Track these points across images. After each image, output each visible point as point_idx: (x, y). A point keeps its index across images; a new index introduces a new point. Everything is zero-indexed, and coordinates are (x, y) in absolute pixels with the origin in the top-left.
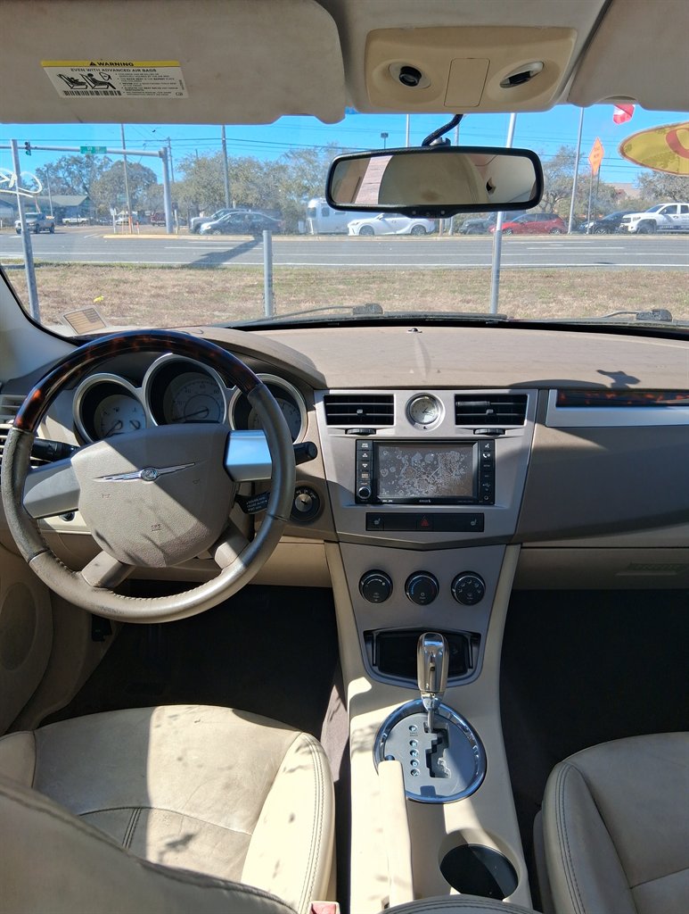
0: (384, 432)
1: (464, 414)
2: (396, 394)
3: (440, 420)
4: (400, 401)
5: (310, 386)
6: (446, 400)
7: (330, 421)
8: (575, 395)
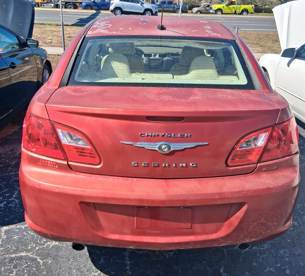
0: (151, 58)
1: (160, 56)
2: (152, 54)
3: (157, 57)
4: (153, 54)
5: (142, 53)
6: (158, 54)
7: (145, 56)
8: (173, 54)
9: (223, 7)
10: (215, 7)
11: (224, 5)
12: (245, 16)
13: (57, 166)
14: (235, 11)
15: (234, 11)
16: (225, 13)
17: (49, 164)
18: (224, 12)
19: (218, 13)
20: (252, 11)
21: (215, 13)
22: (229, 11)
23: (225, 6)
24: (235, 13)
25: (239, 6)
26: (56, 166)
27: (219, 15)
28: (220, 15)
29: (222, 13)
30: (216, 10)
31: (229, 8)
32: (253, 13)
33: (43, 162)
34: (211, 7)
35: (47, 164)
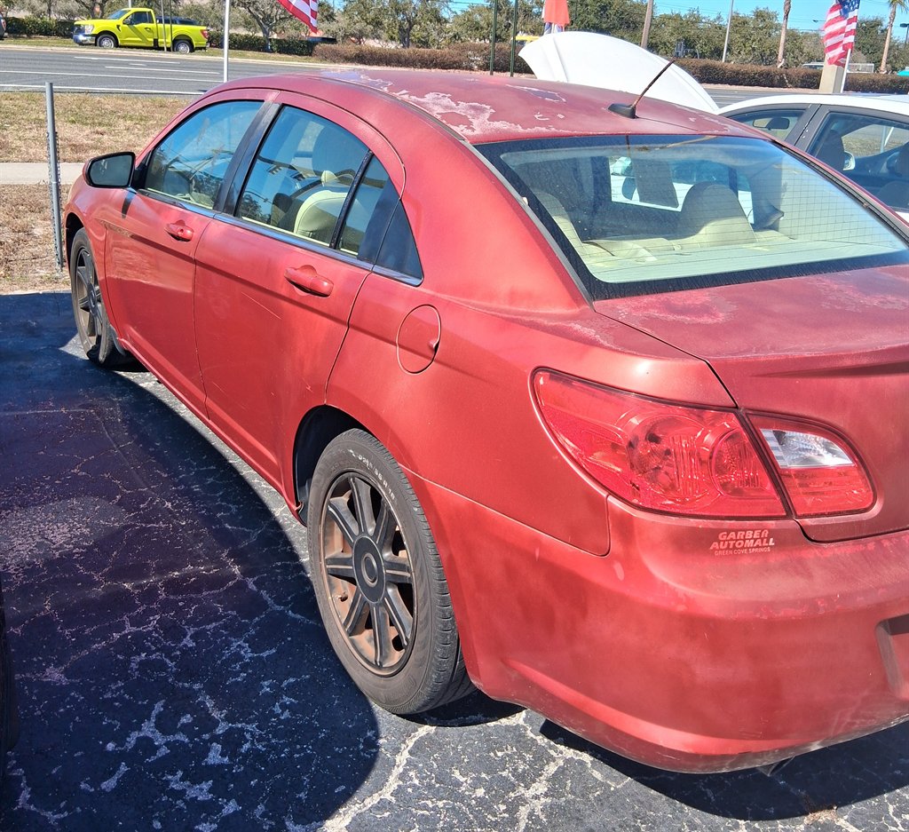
9: (118, 26)
10: (93, 26)
11: (120, 22)
12: (183, 55)
13: (771, 540)
14: (156, 41)
15: (152, 40)
16: (126, 44)
17: (750, 539)
18: (122, 41)
19: (105, 43)
20: (203, 42)
21: (96, 45)
22: (136, 40)
23: (121, 24)
24: (156, 47)
25: (168, 26)
26: (768, 542)
27: (108, 50)
28: (110, 51)
29: (117, 45)
30: (97, 36)
31: (136, 31)
32: (205, 48)
33: (732, 539)
34: (80, 25)
35: (742, 542)
